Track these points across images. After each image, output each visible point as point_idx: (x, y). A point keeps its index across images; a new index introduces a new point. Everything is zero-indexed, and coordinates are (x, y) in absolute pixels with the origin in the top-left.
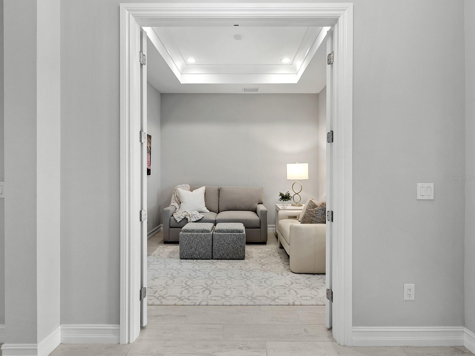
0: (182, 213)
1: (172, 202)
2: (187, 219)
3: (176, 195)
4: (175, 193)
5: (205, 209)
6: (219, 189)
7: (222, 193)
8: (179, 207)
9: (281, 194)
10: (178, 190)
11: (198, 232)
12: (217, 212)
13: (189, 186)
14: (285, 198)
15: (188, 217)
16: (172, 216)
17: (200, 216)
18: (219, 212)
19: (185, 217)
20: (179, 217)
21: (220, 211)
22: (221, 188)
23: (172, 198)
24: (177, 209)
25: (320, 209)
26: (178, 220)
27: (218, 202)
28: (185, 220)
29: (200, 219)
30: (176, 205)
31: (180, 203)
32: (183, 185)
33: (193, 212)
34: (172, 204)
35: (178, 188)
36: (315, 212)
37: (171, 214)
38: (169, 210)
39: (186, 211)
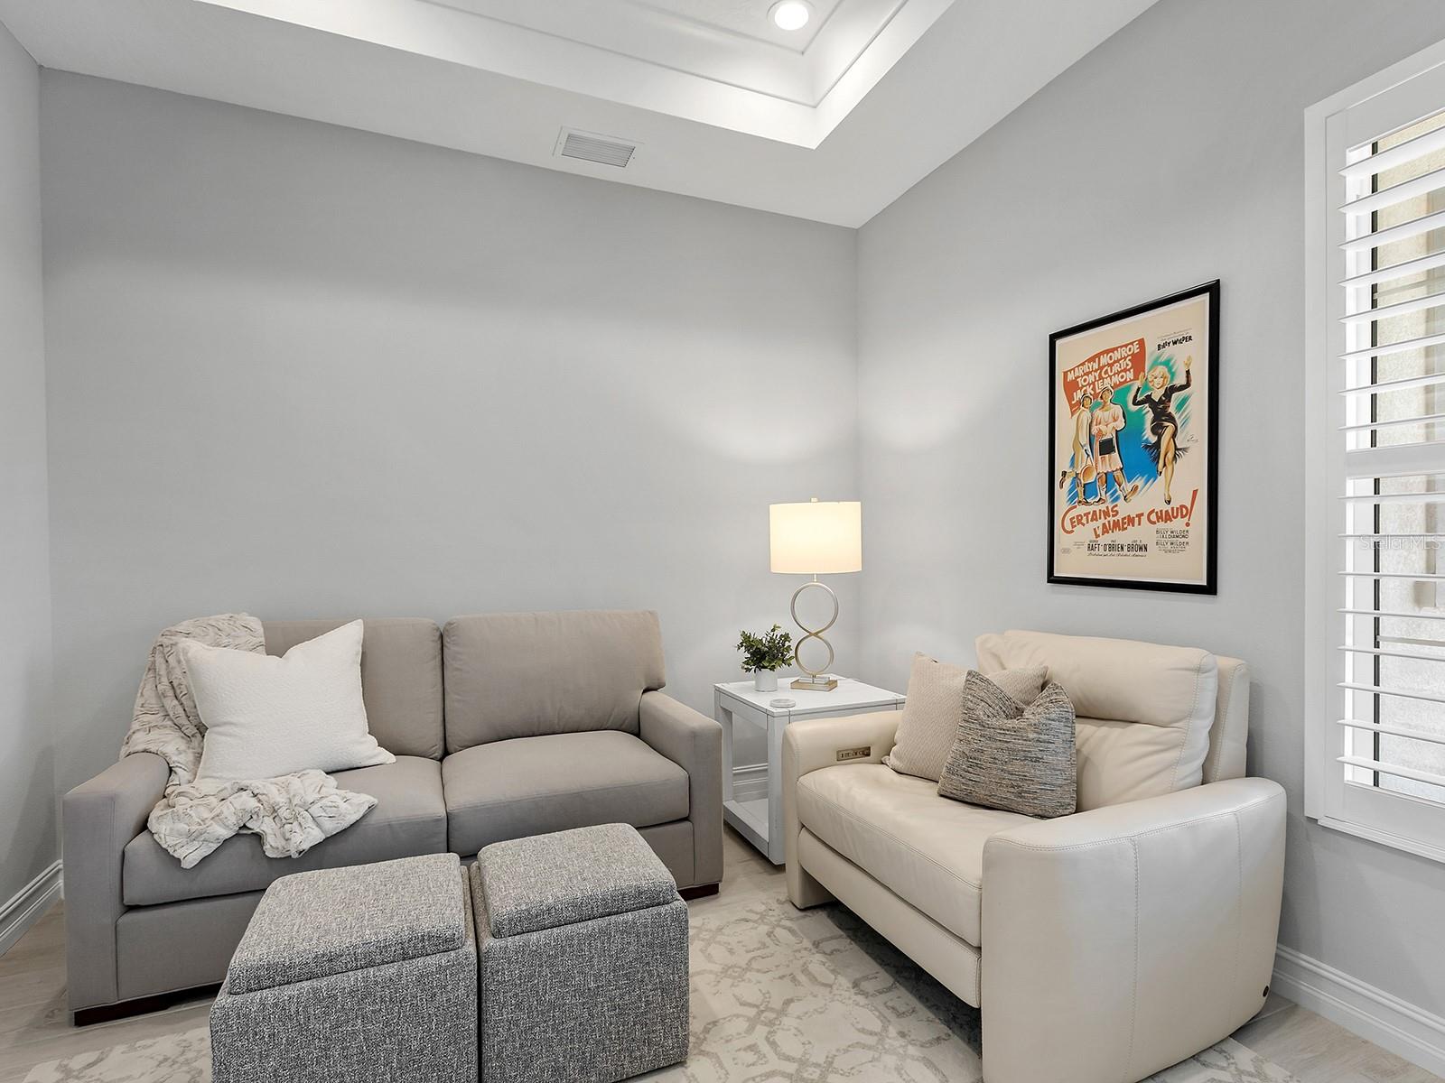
0: (214, 801)
1: (136, 726)
2: (258, 837)
3: (165, 680)
4: (163, 671)
5: (370, 750)
6: (438, 629)
7: (456, 649)
8: (190, 757)
9: (748, 642)
10: (185, 653)
11: (371, 964)
12: (438, 754)
13: (256, 624)
14: (764, 655)
15: (265, 826)
16: (143, 827)
17: (347, 805)
18: (446, 753)
19: (245, 826)
20: (191, 837)
21: (451, 747)
22: (450, 624)
23: (139, 701)
24: (182, 774)
25: (1053, 716)
26: (190, 855)
27: (439, 696)
28: (244, 847)
29: (345, 824)
30: (173, 746)
31: (202, 729)
32: (221, 620)
33: (296, 783)
34: (140, 741)
35: (185, 643)
36: (1035, 735)
37: (130, 819)
38: (112, 800)
39: (244, 783)
